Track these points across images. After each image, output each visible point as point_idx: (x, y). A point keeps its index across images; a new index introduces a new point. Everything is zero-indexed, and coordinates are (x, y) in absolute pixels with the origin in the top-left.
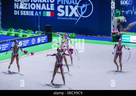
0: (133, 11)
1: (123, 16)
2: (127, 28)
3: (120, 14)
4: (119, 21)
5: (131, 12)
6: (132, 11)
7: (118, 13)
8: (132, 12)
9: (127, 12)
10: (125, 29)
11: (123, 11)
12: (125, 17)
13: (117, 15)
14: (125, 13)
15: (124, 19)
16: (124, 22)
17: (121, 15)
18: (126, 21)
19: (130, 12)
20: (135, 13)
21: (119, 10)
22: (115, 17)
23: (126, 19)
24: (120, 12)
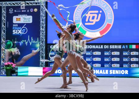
0: (29, 41)
1: (16, 48)
2: (21, 62)
3: (12, 45)
4: (11, 54)
5: (26, 42)
6: (27, 41)
7: (10, 44)
8: (26, 43)
9: (21, 43)
10: (18, 63)
11: (16, 42)
12: (18, 48)
13: (8, 47)
14: (19, 44)
15: (18, 52)
16: (17, 54)
17: (13, 47)
18: (19, 53)
19: (24, 43)
20: (31, 44)
21: (11, 40)
22: (6, 49)
23: (19, 51)
24: (13, 43)
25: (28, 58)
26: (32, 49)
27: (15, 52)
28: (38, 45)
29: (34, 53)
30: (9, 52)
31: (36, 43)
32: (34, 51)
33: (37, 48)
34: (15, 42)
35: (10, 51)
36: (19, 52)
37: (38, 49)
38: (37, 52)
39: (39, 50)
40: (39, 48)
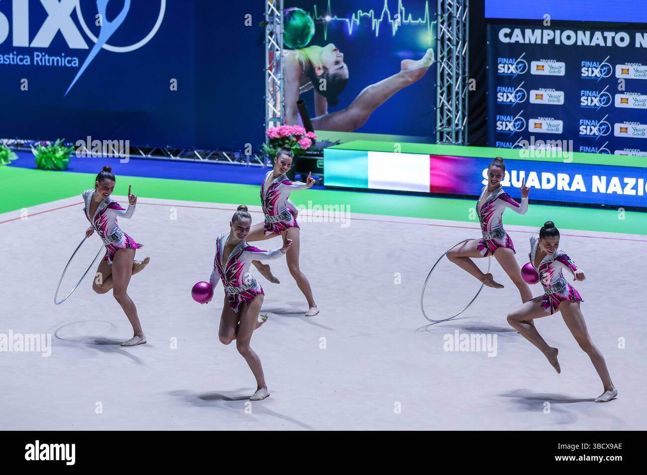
0: (386, 14)
1: (331, 46)
2: (354, 111)
3: (313, 31)
5: (374, 21)
6: (377, 16)
8: (376, 24)
9: (352, 23)
11: (328, 18)
14: (343, 25)
15: (337, 63)
16: (335, 76)
18: (346, 72)
19: (366, 21)
20: (395, 29)
21: (309, 10)
22: (285, 47)
23: (345, 61)
24: (315, 21)
25: (386, 96)
26: (401, 54)
27: (327, 66)
28: (427, 38)
29: (411, 73)
30: (301, 63)
31: (420, 26)
32: (412, 66)
33: (425, 51)
34: (324, 16)
35: (303, 59)
36: (345, 66)
37: (427, 55)
38: (422, 70)
39: (433, 59)
40: (430, 51)
